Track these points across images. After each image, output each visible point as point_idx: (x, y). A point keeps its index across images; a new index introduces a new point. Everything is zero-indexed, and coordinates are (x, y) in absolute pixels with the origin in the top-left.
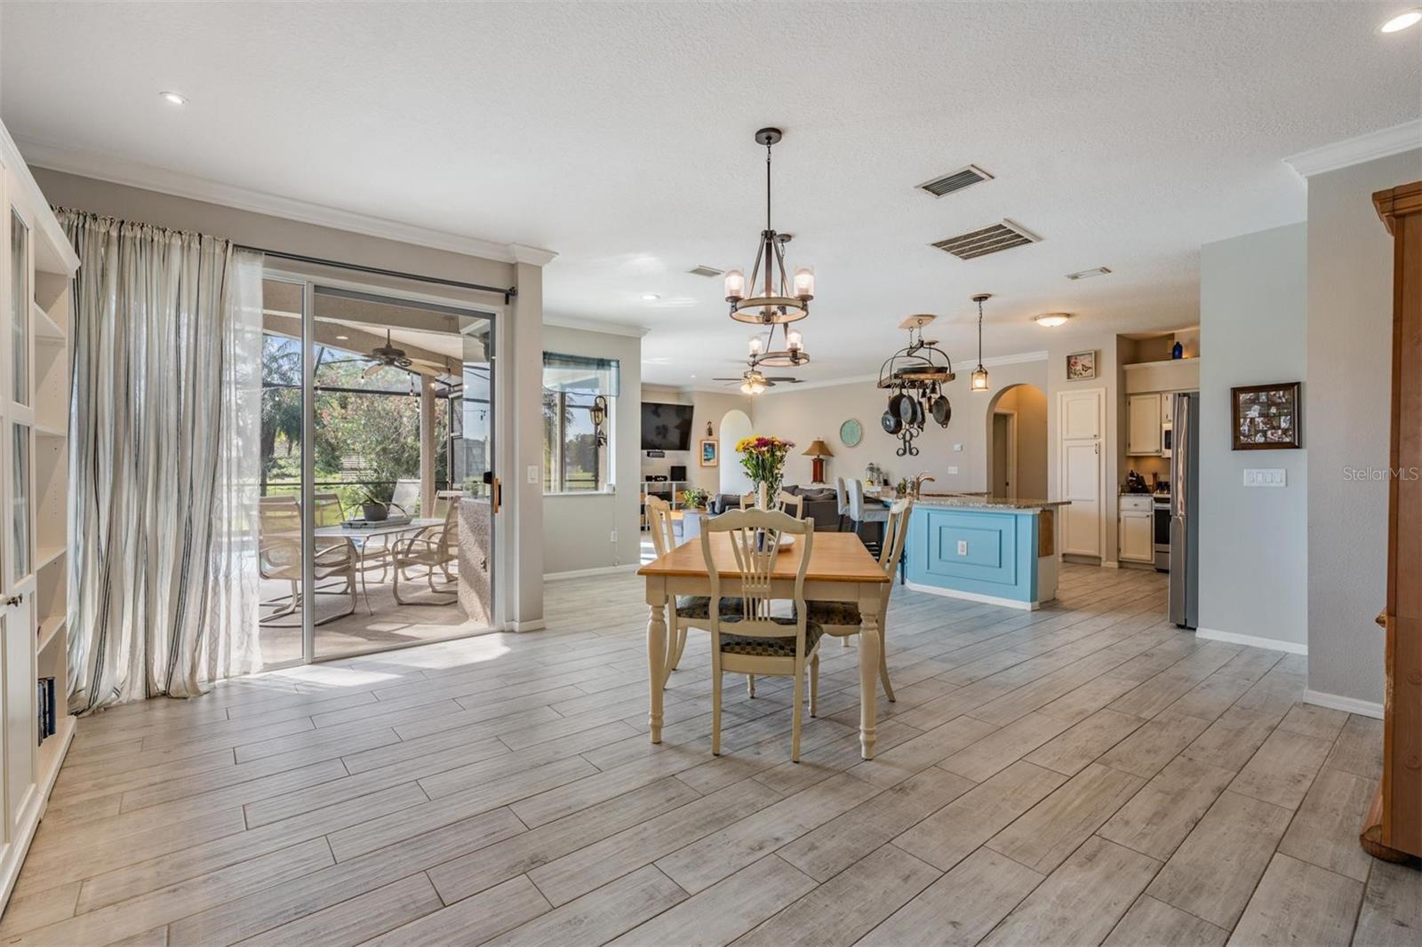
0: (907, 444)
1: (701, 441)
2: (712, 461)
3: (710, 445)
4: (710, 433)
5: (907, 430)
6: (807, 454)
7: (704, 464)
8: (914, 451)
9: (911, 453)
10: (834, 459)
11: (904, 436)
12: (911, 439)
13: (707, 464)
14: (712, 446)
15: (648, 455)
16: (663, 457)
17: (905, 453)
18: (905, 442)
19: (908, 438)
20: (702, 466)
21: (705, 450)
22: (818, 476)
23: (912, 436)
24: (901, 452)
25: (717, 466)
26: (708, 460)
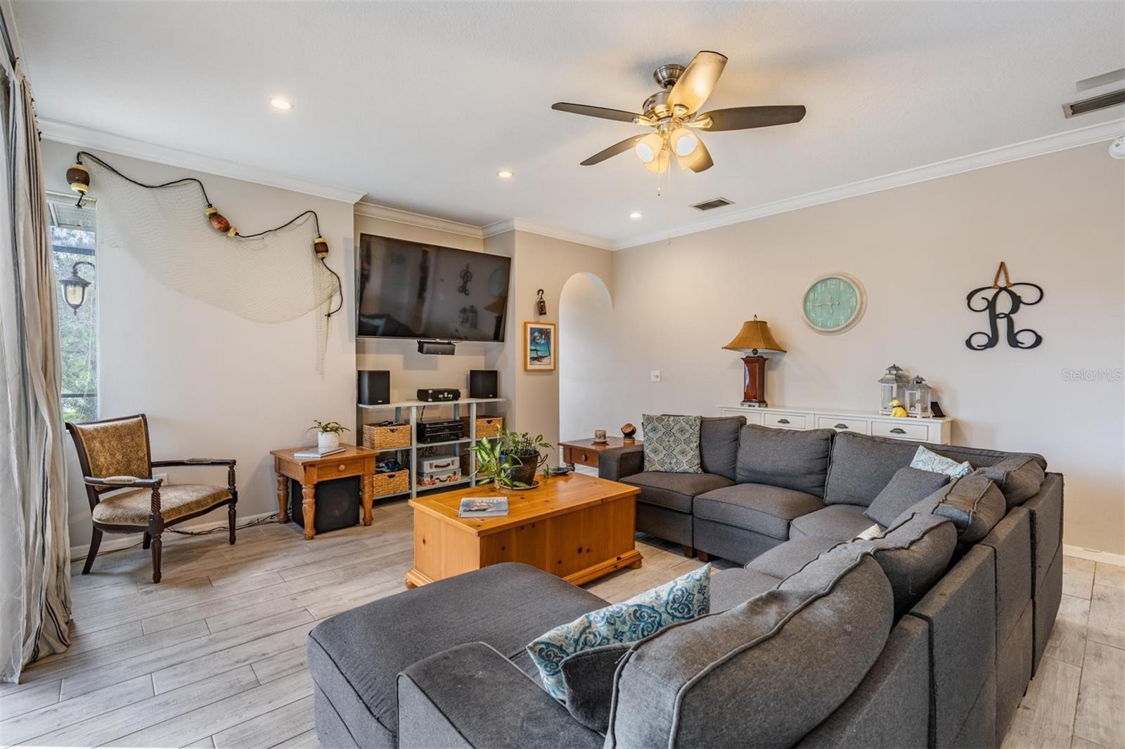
0: (1002, 324)
1: (525, 324)
2: (545, 361)
3: (541, 331)
4: (541, 309)
5: (1001, 289)
6: (732, 347)
7: (529, 367)
8: (1027, 339)
9: (1013, 342)
10: (786, 358)
11: (991, 305)
12: (1015, 309)
13: (537, 366)
14: (545, 333)
15: (421, 350)
16: (452, 353)
17: (993, 341)
18: (994, 317)
19: (1004, 304)
20: (526, 369)
21: (533, 340)
22: (756, 393)
23: (1017, 302)
24: (980, 340)
25: (553, 371)
26: (538, 359)
